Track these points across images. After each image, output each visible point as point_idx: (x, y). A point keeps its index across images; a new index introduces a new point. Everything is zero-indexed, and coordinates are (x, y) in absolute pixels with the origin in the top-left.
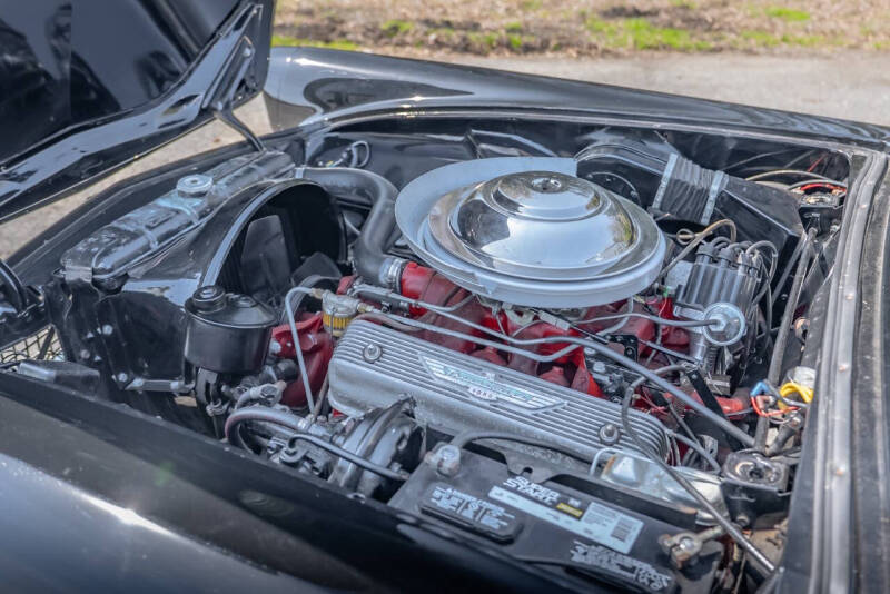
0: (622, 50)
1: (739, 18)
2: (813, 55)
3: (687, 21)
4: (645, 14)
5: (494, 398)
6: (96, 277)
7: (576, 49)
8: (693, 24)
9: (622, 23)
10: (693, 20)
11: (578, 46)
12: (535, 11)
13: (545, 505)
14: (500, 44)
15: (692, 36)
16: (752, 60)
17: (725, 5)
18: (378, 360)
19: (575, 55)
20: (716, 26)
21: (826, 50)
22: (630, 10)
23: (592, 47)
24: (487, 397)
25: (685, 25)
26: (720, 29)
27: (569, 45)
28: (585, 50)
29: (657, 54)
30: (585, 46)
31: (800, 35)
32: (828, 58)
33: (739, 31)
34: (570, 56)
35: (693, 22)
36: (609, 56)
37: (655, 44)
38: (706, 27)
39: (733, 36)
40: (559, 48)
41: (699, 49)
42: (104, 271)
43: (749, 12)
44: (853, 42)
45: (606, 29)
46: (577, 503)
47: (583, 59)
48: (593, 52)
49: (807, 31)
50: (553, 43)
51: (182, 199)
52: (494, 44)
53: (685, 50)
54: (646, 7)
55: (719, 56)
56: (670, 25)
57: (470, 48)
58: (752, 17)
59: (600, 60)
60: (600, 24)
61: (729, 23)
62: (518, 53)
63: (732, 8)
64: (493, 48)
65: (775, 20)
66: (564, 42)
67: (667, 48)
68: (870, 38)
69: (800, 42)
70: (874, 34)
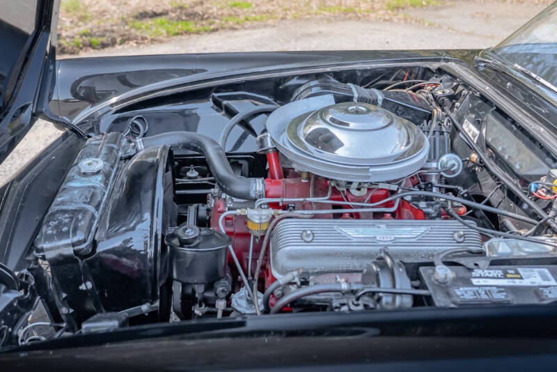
0: (161, 38)
1: (215, 9)
2: (266, 26)
3: (188, 15)
4: (160, 15)
5: (393, 238)
6: (76, 248)
7: (135, 41)
8: (192, 17)
9: (150, 22)
10: (192, 14)
11: (135, 39)
12: (91, 21)
13: (500, 278)
14: (85, 45)
15: (196, 24)
16: (237, 33)
17: (202, 3)
18: (313, 239)
19: (135, 45)
20: (206, 16)
21: (270, 22)
22: (150, 13)
23: (144, 39)
24: (389, 239)
25: (187, 18)
26: (208, 18)
27: (129, 39)
28: (140, 41)
29: (183, 37)
30: (140, 38)
31: (253, 15)
32: (274, 26)
33: (220, 18)
34: (132, 46)
35: (192, 16)
36: (156, 43)
37: (180, 31)
38: (200, 17)
39: (217, 21)
40: (122, 42)
41: (206, 31)
42: (80, 243)
43: (219, 6)
44: (281, 16)
45: (143, 27)
46: (512, 272)
47: (141, 46)
48: (146, 41)
49: (254, 12)
50: (119, 40)
51: (87, 179)
52: (81, 46)
53: (198, 33)
54: (160, 11)
55: (217, 33)
56: (179, 19)
57: (66, 50)
58: (222, 8)
59: (152, 46)
60: (138, 23)
61: (212, 14)
62: (98, 49)
63: (206, 5)
64: (81, 49)
65: (235, 9)
66: (125, 38)
67: (187, 32)
68: (288, 12)
69: (256, 20)
70: (289, 10)
